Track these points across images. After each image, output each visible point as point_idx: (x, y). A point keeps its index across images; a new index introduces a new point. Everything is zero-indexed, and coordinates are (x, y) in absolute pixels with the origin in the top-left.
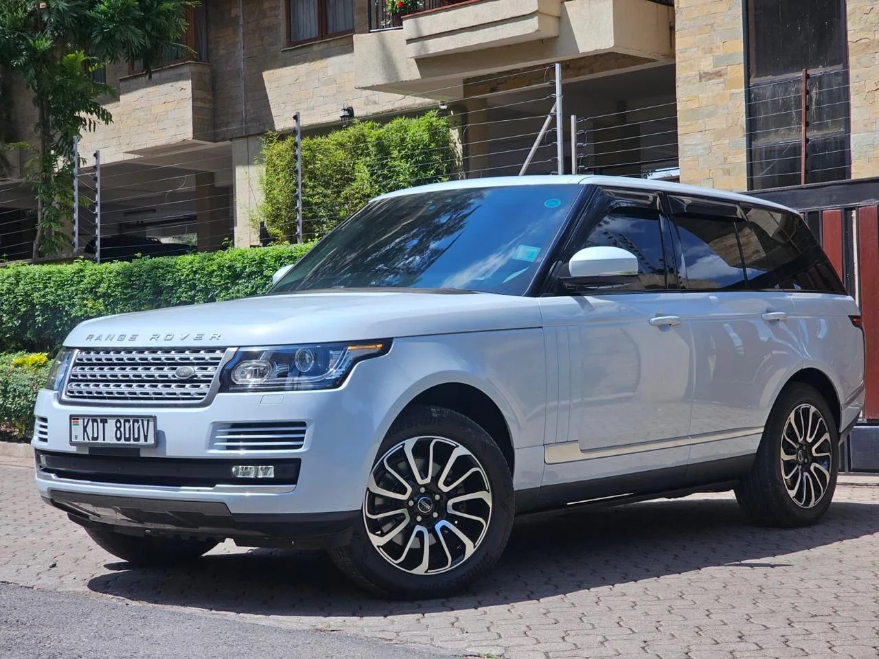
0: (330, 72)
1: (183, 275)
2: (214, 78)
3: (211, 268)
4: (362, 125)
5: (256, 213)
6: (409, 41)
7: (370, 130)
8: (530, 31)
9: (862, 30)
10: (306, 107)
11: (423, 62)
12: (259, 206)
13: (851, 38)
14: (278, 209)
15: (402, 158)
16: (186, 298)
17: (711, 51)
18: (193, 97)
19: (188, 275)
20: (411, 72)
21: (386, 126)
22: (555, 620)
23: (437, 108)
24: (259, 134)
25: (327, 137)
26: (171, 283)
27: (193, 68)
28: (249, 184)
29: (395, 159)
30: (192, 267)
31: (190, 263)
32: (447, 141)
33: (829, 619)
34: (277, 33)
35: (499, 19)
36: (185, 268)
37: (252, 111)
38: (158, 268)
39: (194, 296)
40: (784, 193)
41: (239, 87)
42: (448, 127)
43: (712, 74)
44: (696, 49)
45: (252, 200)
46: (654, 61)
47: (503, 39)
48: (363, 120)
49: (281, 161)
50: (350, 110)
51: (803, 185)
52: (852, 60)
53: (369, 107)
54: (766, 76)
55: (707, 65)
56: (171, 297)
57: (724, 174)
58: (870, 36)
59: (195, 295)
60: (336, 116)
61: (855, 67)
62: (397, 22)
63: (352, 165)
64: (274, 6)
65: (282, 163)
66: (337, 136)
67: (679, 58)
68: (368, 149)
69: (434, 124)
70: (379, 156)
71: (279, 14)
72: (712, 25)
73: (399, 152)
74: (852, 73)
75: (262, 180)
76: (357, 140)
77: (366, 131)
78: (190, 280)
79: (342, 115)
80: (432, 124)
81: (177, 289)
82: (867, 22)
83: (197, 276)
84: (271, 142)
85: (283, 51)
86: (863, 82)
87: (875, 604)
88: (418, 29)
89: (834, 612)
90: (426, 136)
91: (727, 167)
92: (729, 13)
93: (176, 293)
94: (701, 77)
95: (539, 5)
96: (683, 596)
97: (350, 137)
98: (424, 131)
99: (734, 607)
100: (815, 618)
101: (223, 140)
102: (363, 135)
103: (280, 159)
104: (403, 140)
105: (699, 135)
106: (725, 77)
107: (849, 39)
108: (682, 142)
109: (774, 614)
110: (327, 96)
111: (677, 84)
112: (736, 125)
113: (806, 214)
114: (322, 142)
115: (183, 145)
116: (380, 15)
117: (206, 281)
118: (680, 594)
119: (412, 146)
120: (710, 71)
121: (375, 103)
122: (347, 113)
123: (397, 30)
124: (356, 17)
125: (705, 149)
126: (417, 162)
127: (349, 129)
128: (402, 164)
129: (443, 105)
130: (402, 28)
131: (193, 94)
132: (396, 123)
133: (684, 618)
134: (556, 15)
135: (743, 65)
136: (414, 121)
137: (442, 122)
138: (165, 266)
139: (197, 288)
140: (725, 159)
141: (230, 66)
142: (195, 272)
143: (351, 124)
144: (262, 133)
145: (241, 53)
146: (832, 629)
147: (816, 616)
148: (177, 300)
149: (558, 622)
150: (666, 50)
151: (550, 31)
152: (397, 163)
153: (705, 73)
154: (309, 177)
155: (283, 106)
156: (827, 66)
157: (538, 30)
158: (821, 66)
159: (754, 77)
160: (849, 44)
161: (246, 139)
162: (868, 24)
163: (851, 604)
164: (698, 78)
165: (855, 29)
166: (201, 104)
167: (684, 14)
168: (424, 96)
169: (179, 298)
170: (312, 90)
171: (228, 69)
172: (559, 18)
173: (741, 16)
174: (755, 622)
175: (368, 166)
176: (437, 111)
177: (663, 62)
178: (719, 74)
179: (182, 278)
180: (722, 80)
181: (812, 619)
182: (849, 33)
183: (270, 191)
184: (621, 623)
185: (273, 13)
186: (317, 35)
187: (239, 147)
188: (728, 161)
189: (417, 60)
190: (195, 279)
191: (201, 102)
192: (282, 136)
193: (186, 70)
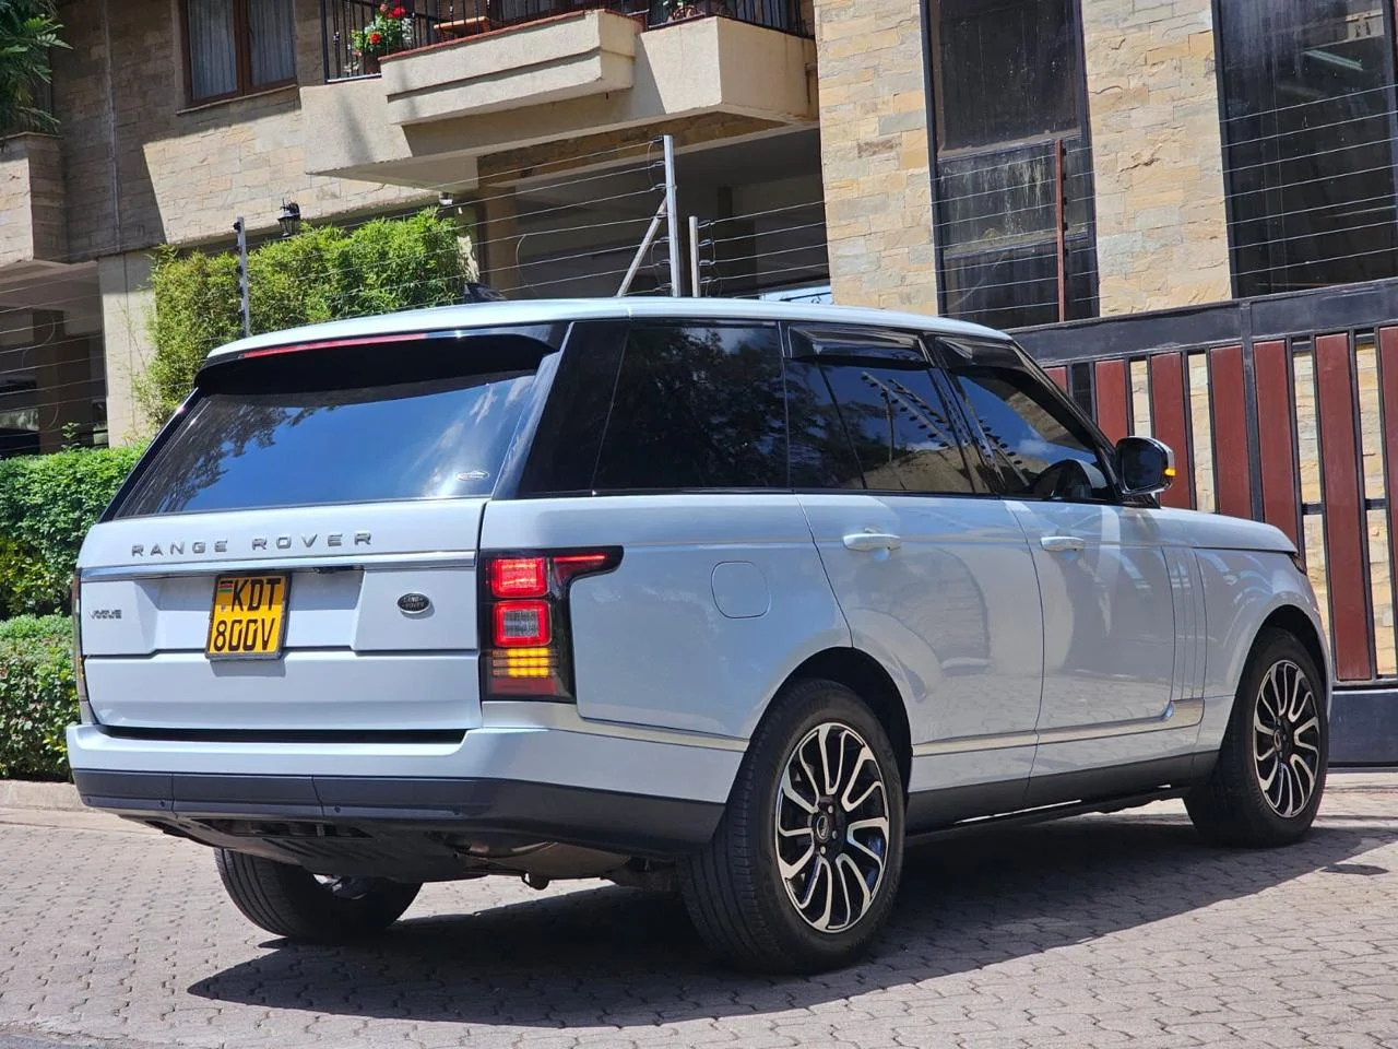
0: (258, 146)
1: (59, 486)
2: (66, 160)
3: (107, 474)
4: (314, 233)
5: (143, 377)
6: (391, 98)
7: (330, 240)
8: (588, 80)
9: (1111, 73)
10: (220, 204)
11: (416, 131)
12: (147, 365)
13: (1093, 86)
14: (180, 370)
15: (382, 286)
16: (65, 522)
17: (875, 110)
18: (32, 191)
19: (68, 486)
20: (397, 148)
21: (355, 233)
22: (794, 1039)
23: (437, 204)
24: (142, 250)
25: (258, 252)
26: (39, 500)
27: (31, 144)
28: (130, 331)
29: (371, 287)
30: (75, 472)
31: (70, 466)
32: (453, 256)
33: (1222, 1018)
34: (168, 85)
35: (538, 61)
36: (61, 474)
37: (130, 212)
38: (15, 475)
39: (80, 519)
40: (1034, 335)
41: (107, 172)
42: (455, 234)
43: (877, 145)
44: (851, 106)
45: (135, 355)
46: (782, 124)
47: (545, 93)
48: (317, 223)
49: (183, 292)
50: (294, 208)
51: (1062, 322)
52: (1095, 121)
53: (324, 202)
54: (963, 147)
55: (869, 131)
56: (39, 521)
57: (903, 302)
58: (1122, 82)
59: (80, 517)
60: (271, 217)
61: (1100, 133)
62: (371, 65)
63: (300, 297)
64: (163, 41)
65: (184, 296)
66: (273, 251)
67: (826, 120)
68: (325, 270)
69: (434, 229)
70: (345, 282)
71: (171, 55)
72: (875, 68)
73: (378, 276)
74: (1097, 141)
75: (152, 323)
76: (308, 258)
77: (322, 242)
78: (72, 494)
79: (281, 216)
80: (429, 229)
81: (50, 509)
82: (1116, 61)
83: (83, 486)
84: (166, 261)
85: (179, 115)
86: (1114, 154)
87: (1279, 988)
88: (403, 79)
89: (1223, 1005)
90: (421, 250)
91: (908, 290)
92: (902, 47)
93: (48, 515)
94: (860, 149)
95: (601, 38)
96: (978, 989)
97: (296, 252)
98: (416, 240)
99: (1064, 1005)
100: (1199, 1017)
101: (85, 259)
102: (317, 249)
103: (180, 289)
104: (383, 255)
105: (862, 241)
106: (898, 149)
107: (1091, 87)
108: (833, 251)
109: (1132, 1013)
110: (254, 187)
111: (824, 161)
112: (918, 225)
113: (1070, 368)
114: (250, 261)
115: (18, 268)
116: (343, 56)
117: (98, 495)
118: (972, 986)
119: (398, 265)
120: (875, 141)
121: (334, 196)
122: (288, 214)
123: (371, 80)
124: (299, 58)
125: (871, 263)
126: (405, 290)
127: (293, 238)
128: (382, 295)
129: (446, 198)
130: (380, 77)
131: (31, 186)
132: (373, 226)
133: (995, 1026)
134: (629, 54)
135: (926, 130)
136: (400, 225)
137: (445, 226)
138: (27, 472)
139: (85, 507)
140: (903, 278)
141: (92, 140)
142: (80, 481)
143: (296, 231)
144: (149, 248)
145: (111, 119)
146: (1232, 1033)
147: (1198, 1013)
148: (50, 527)
149: (800, 1043)
150: (801, 108)
151: (620, 80)
152: (374, 293)
153: (867, 144)
154: (229, 318)
155: (182, 202)
156: (1058, 130)
157: (600, 78)
158: (1047, 132)
159: (944, 149)
160: (1090, 95)
161: (122, 257)
162: (1118, 66)
163: (1242, 992)
164: (856, 152)
165: (1098, 73)
166: (46, 202)
167: (830, 50)
168: (415, 185)
169: (53, 523)
170: (230, 177)
171: (90, 144)
172: (633, 58)
173: (921, 53)
174: (1108, 1028)
175: (327, 299)
176: (436, 209)
177: (797, 126)
178: (888, 145)
179: (59, 490)
180: (893, 154)
181: (1193, 1019)
182: (1090, 78)
183: (166, 341)
184: (899, 1039)
185: (160, 54)
186: (236, 88)
187: (112, 268)
188: (908, 282)
189: (405, 127)
190: (81, 493)
191: (46, 198)
192: (183, 252)
193: (17, 146)
